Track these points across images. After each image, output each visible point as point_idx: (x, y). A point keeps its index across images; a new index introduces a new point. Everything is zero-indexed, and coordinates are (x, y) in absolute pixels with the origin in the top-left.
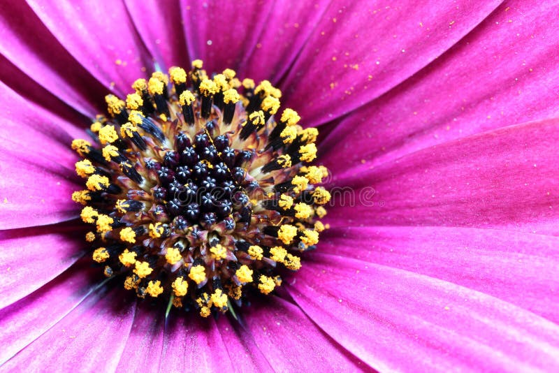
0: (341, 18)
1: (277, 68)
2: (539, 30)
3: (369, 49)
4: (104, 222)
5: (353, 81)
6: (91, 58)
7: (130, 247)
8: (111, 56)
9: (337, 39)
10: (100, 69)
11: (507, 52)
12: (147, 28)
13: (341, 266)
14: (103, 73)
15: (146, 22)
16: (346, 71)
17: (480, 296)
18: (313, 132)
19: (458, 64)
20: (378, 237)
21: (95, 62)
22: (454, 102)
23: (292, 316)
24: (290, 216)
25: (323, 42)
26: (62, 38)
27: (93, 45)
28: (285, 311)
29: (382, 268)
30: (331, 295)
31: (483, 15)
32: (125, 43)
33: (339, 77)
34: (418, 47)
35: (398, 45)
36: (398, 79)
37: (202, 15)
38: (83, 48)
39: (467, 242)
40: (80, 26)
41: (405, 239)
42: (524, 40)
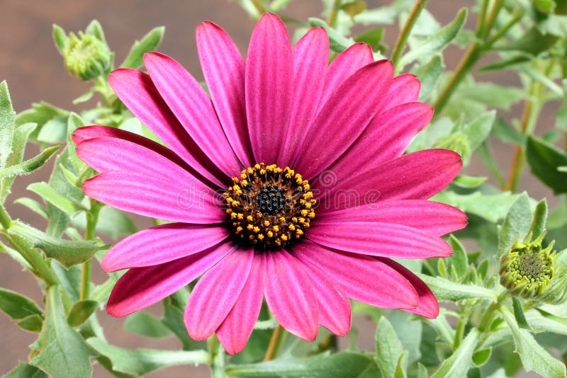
0: (309, 143)
1: (290, 162)
2: (379, 137)
3: (321, 152)
4: (240, 216)
5: (316, 165)
6: (223, 168)
7: (251, 223)
8: (230, 167)
9: (309, 151)
10: (227, 172)
11: (369, 146)
12: (242, 158)
13: (320, 226)
14: (229, 173)
15: (241, 156)
16: (313, 162)
17: (374, 223)
18: (307, 181)
19: (353, 153)
20: (334, 215)
21: (225, 170)
22: (353, 167)
23: (309, 244)
24: (304, 207)
25: (304, 153)
26: (214, 161)
27: (224, 164)
28: (305, 243)
29: (338, 223)
30: (321, 235)
31: (359, 133)
32: (234, 163)
33: (312, 164)
34: (338, 149)
35: (331, 149)
36: (333, 161)
37: (260, 151)
38: (221, 165)
39: (366, 209)
40: (219, 157)
41: (344, 213)
42: (375, 141)
